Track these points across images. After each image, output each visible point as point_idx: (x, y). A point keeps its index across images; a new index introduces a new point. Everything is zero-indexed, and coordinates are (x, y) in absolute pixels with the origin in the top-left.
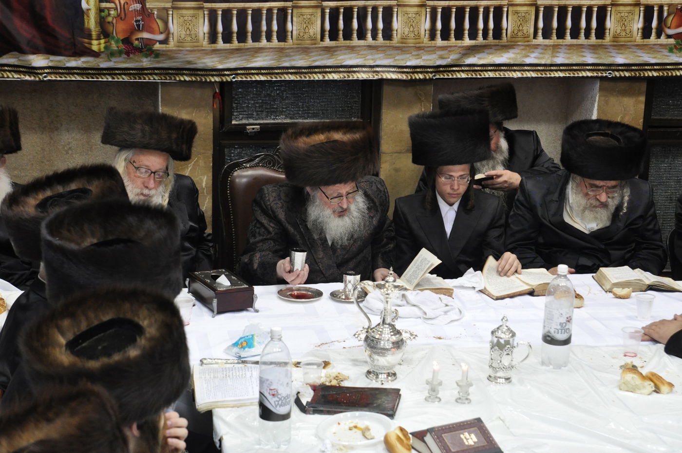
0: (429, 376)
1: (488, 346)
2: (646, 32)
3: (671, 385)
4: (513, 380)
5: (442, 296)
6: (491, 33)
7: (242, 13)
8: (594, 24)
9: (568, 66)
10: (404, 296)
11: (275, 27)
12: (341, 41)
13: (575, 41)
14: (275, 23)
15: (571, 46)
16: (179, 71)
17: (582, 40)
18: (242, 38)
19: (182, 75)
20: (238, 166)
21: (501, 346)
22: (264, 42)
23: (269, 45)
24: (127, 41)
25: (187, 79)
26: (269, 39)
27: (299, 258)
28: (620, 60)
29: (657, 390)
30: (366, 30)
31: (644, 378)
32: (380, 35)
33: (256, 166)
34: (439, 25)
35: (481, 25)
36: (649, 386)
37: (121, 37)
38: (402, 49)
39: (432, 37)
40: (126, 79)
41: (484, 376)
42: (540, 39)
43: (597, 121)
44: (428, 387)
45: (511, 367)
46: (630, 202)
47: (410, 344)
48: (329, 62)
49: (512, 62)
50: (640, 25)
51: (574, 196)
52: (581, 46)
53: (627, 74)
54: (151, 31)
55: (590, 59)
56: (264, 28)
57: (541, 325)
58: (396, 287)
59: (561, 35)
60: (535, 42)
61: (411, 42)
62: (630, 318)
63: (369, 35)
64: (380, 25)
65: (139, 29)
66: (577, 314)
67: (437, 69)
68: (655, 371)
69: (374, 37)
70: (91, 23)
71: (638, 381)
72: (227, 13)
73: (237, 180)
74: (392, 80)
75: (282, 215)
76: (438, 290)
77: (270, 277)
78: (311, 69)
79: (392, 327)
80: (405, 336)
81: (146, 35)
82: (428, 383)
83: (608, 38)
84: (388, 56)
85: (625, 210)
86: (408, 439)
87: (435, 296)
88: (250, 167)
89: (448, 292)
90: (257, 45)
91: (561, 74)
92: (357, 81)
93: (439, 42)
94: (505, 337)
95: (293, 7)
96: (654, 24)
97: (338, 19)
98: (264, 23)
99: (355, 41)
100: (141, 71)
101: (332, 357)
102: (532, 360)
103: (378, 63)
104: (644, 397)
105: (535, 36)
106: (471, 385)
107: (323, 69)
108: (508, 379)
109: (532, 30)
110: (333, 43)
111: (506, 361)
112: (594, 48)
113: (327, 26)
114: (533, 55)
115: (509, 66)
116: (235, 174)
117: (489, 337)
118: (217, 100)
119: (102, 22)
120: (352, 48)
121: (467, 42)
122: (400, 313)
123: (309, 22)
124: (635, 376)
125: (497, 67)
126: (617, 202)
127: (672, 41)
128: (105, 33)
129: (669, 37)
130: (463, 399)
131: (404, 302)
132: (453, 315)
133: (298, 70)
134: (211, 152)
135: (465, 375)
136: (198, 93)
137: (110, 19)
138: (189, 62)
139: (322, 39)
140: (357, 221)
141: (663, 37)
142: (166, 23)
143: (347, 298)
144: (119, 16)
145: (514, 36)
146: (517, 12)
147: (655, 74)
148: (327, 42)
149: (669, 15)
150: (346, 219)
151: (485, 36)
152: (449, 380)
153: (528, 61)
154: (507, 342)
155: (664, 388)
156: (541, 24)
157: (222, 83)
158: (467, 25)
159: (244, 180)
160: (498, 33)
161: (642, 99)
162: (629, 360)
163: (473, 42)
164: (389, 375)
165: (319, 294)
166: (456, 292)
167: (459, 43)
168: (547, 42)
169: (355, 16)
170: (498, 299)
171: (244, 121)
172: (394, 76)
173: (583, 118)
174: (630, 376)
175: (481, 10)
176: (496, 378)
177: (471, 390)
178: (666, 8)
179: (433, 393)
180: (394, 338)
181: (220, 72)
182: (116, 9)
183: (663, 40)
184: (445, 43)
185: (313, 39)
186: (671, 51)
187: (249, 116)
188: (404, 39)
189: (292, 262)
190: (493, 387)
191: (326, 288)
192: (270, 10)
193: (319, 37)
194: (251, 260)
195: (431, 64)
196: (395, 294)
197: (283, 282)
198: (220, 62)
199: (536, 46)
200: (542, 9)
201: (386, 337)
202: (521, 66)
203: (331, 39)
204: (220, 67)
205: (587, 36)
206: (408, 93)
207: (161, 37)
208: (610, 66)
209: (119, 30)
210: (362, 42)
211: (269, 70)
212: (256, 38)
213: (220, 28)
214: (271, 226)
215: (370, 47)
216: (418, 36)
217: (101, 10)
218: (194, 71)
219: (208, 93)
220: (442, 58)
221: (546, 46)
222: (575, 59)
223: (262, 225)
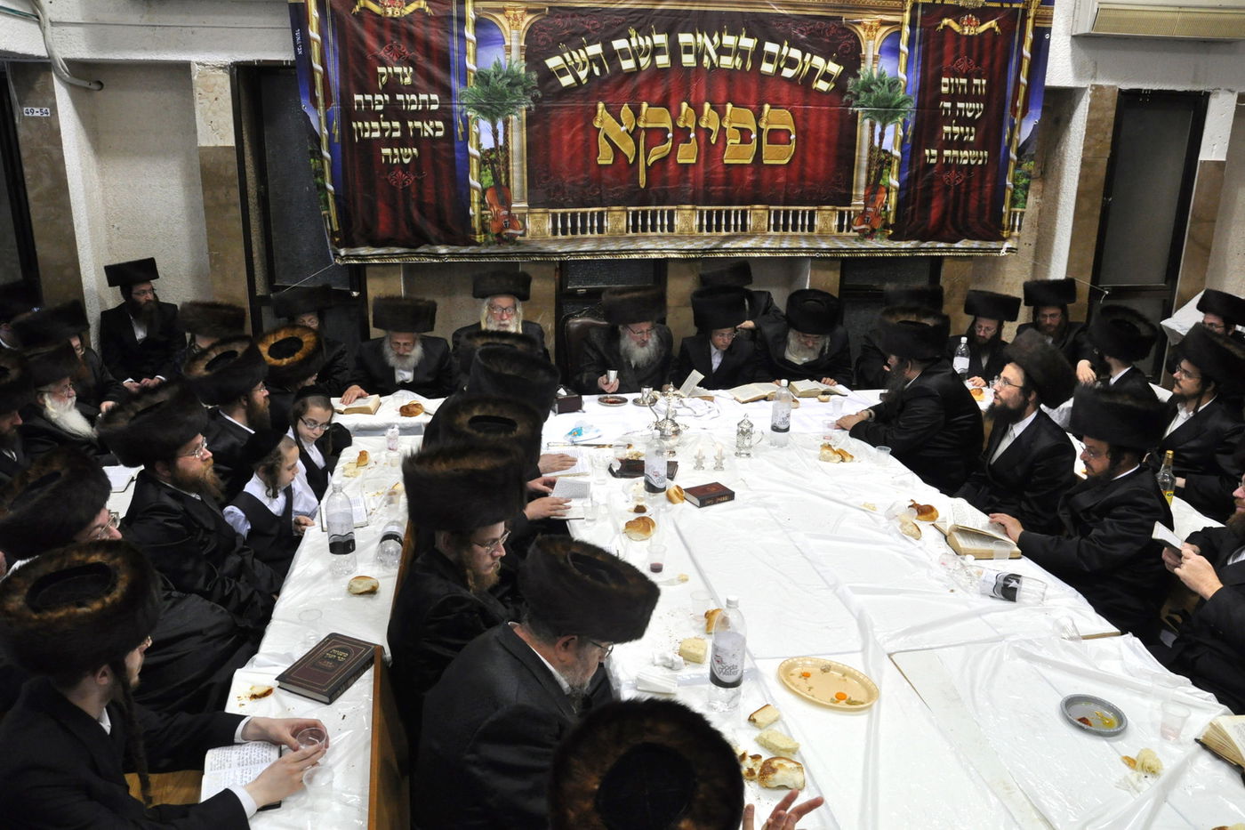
0: (696, 453)
1: (736, 433)
2: (840, 228)
3: (852, 457)
4: (752, 455)
5: (707, 402)
6: (739, 227)
7: (574, 216)
8: (807, 222)
9: (790, 250)
10: (681, 401)
11: (596, 224)
12: (640, 233)
13: (794, 233)
14: (596, 221)
15: (792, 236)
16: (533, 254)
17: (799, 232)
18: (574, 231)
19: (535, 256)
20: (572, 316)
21: (744, 433)
22: (589, 234)
23: (592, 236)
24: (499, 235)
25: (538, 259)
26: (592, 232)
27: (613, 374)
28: (824, 246)
29: (843, 460)
30: (657, 225)
31: (835, 452)
32: (666, 229)
33: (584, 316)
34: (705, 222)
35: (733, 222)
36: (838, 458)
37: (495, 232)
38: (680, 238)
39: (701, 230)
40: (498, 260)
41: (733, 453)
42: (772, 232)
43: (810, 290)
44: (695, 460)
45: (751, 447)
46: (829, 347)
47: (685, 432)
48: (632, 247)
49: (754, 247)
50: (836, 223)
51: (793, 339)
52: (799, 236)
53: (829, 255)
54: (514, 229)
55: (804, 245)
56: (589, 225)
57: (770, 419)
58: (674, 395)
59: (785, 228)
60: (768, 233)
61: (686, 233)
62: (828, 414)
63: (659, 229)
64: (666, 222)
65: (507, 228)
66: (794, 412)
67: (704, 251)
68: (842, 448)
69: (662, 230)
70: (476, 224)
71: (831, 454)
72: (564, 216)
73: (571, 326)
74: (674, 259)
75: (601, 348)
76: (704, 398)
77: (593, 389)
78: (620, 251)
79: (673, 421)
80: (681, 427)
81: (511, 231)
82: (695, 457)
83: (816, 231)
84: (671, 243)
85: (826, 352)
86: (682, 493)
87: (702, 401)
88: (580, 317)
89: (711, 399)
90: (584, 236)
91: (786, 255)
92: (651, 259)
93: (705, 233)
94: (746, 427)
95: (608, 211)
96: (845, 223)
97: (638, 218)
98: (589, 221)
99: (650, 233)
100: (508, 255)
101: (633, 441)
102: (764, 442)
103: (665, 247)
104: (835, 465)
105: (769, 230)
106: (724, 458)
107: (628, 251)
108: (748, 455)
109: (766, 226)
110: (635, 234)
111: (747, 443)
112: (807, 238)
113: (631, 223)
114: (767, 242)
115: (752, 250)
116: (570, 321)
117: (736, 427)
118: (558, 273)
119: (483, 223)
120: (647, 238)
121: (724, 233)
122: (678, 413)
123: (619, 220)
124: (829, 451)
125: (744, 250)
126: (820, 346)
127: (857, 234)
128: (484, 230)
129: (855, 231)
130: (719, 467)
131: (681, 406)
132: (714, 413)
133: (611, 252)
134: (553, 307)
135: (721, 452)
136: (545, 268)
137: (488, 221)
138: (539, 248)
139: (627, 232)
140: (652, 350)
141: (851, 231)
142: (524, 223)
143: (644, 403)
144: (494, 218)
145: (755, 229)
146: (757, 214)
147: (847, 255)
148: (631, 233)
149: (855, 217)
150: (646, 348)
151: (736, 229)
152: (710, 456)
153: (764, 246)
154: (748, 431)
155: (848, 459)
156: (772, 222)
157: (561, 262)
158: (723, 222)
159: (576, 326)
160: (744, 227)
161: (839, 271)
162: (826, 441)
163: (727, 233)
164: (670, 453)
165: (625, 401)
166: (716, 398)
167: (719, 234)
168: (776, 233)
169: (649, 216)
170: (744, 403)
171: (576, 287)
172: (675, 256)
173: (800, 288)
174: (826, 452)
175: (733, 212)
176: (741, 454)
177: (724, 462)
178: (852, 213)
179: (699, 465)
180: (674, 429)
181: (559, 254)
182: (491, 214)
183: (851, 233)
184: (709, 234)
185: (621, 231)
186: (856, 240)
187: (580, 283)
188: (682, 231)
189: (608, 378)
190: (738, 461)
191: (630, 397)
192: (592, 213)
193: (625, 230)
194: (581, 379)
195: (700, 248)
196: (674, 401)
197: (603, 392)
198: (560, 248)
199: (770, 236)
200: (773, 212)
201: (669, 427)
202: (759, 249)
203: (633, 232)
204: (560, 251)
205: (803, 230)
206: (684, 267)
207: (521, 232)
208: (817, 250)
209: (494, 228)
210: (654, 234)
211: (592, 253)
212: (584, 231)
213: (559, 225)
214: (594, 356)
215: (659, 237)
216: (691, 229)
217: (482, 216)
218: (543, 254)
219: (552, 269)
220: (707, 243)
221: (777, 236)
222: (795, 245)
223: (588, 355)
